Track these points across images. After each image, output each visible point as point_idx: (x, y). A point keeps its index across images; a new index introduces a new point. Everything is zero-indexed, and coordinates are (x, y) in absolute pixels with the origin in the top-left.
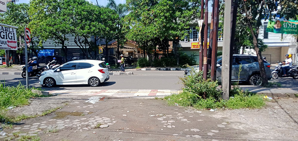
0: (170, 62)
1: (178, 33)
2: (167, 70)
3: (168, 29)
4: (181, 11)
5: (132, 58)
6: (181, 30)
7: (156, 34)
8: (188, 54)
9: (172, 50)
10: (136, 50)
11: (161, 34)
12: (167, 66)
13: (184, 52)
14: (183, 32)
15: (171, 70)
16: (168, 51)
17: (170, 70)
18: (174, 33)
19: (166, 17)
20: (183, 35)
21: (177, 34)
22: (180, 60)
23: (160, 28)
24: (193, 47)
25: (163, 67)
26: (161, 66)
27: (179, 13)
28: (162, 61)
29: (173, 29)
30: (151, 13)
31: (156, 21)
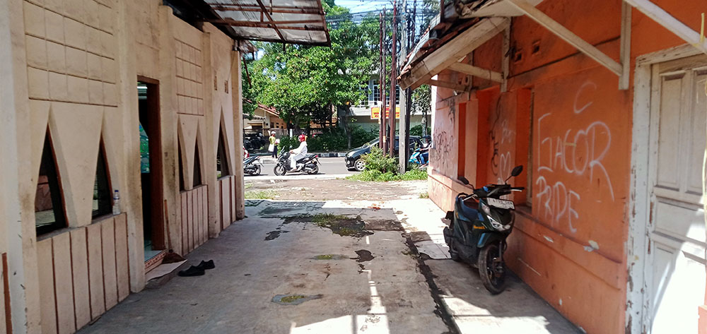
0: (335, 142)
1: (350, 94)
2: (331, 156)
3: (332, 88)
4: (353, 58)
5: (261, 137)
6: (355, 89)
7: (313, 96)
8: (366, 128)
9: (337, 122)
10: (268, 122)
11: (321, 96)
12: (331, 149)
13: (359, 124)
14: (357, 93)
15: (339, 155)
16: (331, 123)
17: (337, 156)
18: (344, 94)
19: (329, 70)
20: (357, 97)
21: (347, 96)
22: (353, 140)
23: (320, 86)
24: (374, 116)
25: (324, 151)
26: (319, 150)
27: (351, 62)
28: (321, 142)
29: (341, 88)
30: (304, 61)
31: (313, 75)
